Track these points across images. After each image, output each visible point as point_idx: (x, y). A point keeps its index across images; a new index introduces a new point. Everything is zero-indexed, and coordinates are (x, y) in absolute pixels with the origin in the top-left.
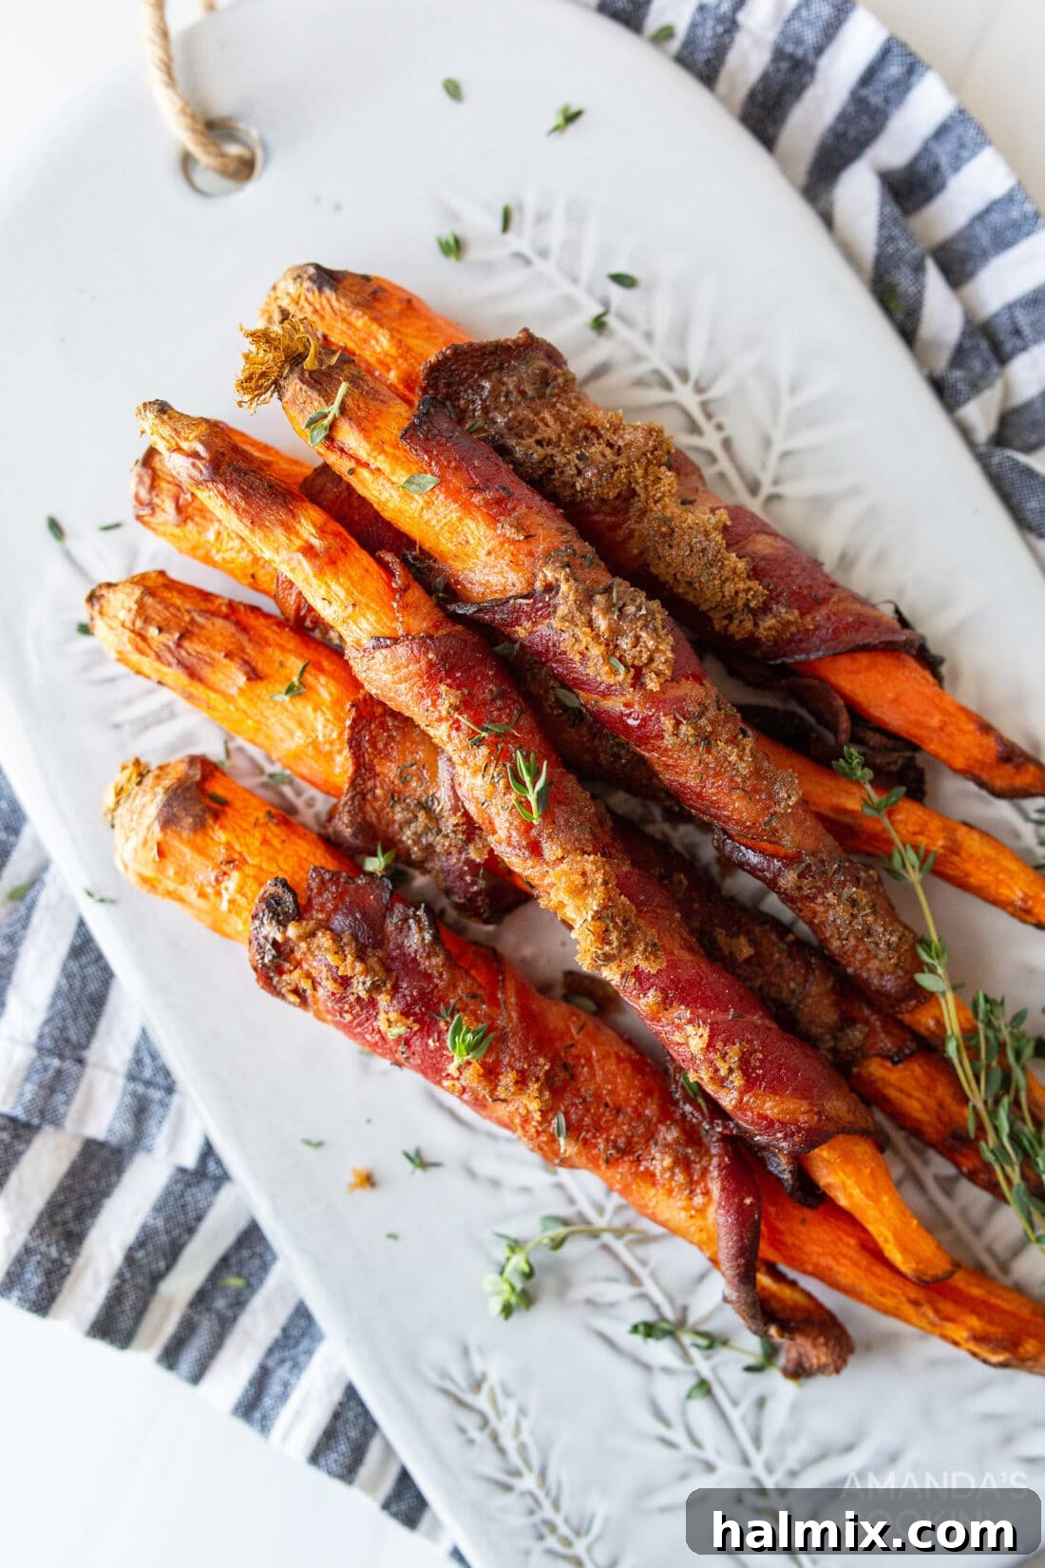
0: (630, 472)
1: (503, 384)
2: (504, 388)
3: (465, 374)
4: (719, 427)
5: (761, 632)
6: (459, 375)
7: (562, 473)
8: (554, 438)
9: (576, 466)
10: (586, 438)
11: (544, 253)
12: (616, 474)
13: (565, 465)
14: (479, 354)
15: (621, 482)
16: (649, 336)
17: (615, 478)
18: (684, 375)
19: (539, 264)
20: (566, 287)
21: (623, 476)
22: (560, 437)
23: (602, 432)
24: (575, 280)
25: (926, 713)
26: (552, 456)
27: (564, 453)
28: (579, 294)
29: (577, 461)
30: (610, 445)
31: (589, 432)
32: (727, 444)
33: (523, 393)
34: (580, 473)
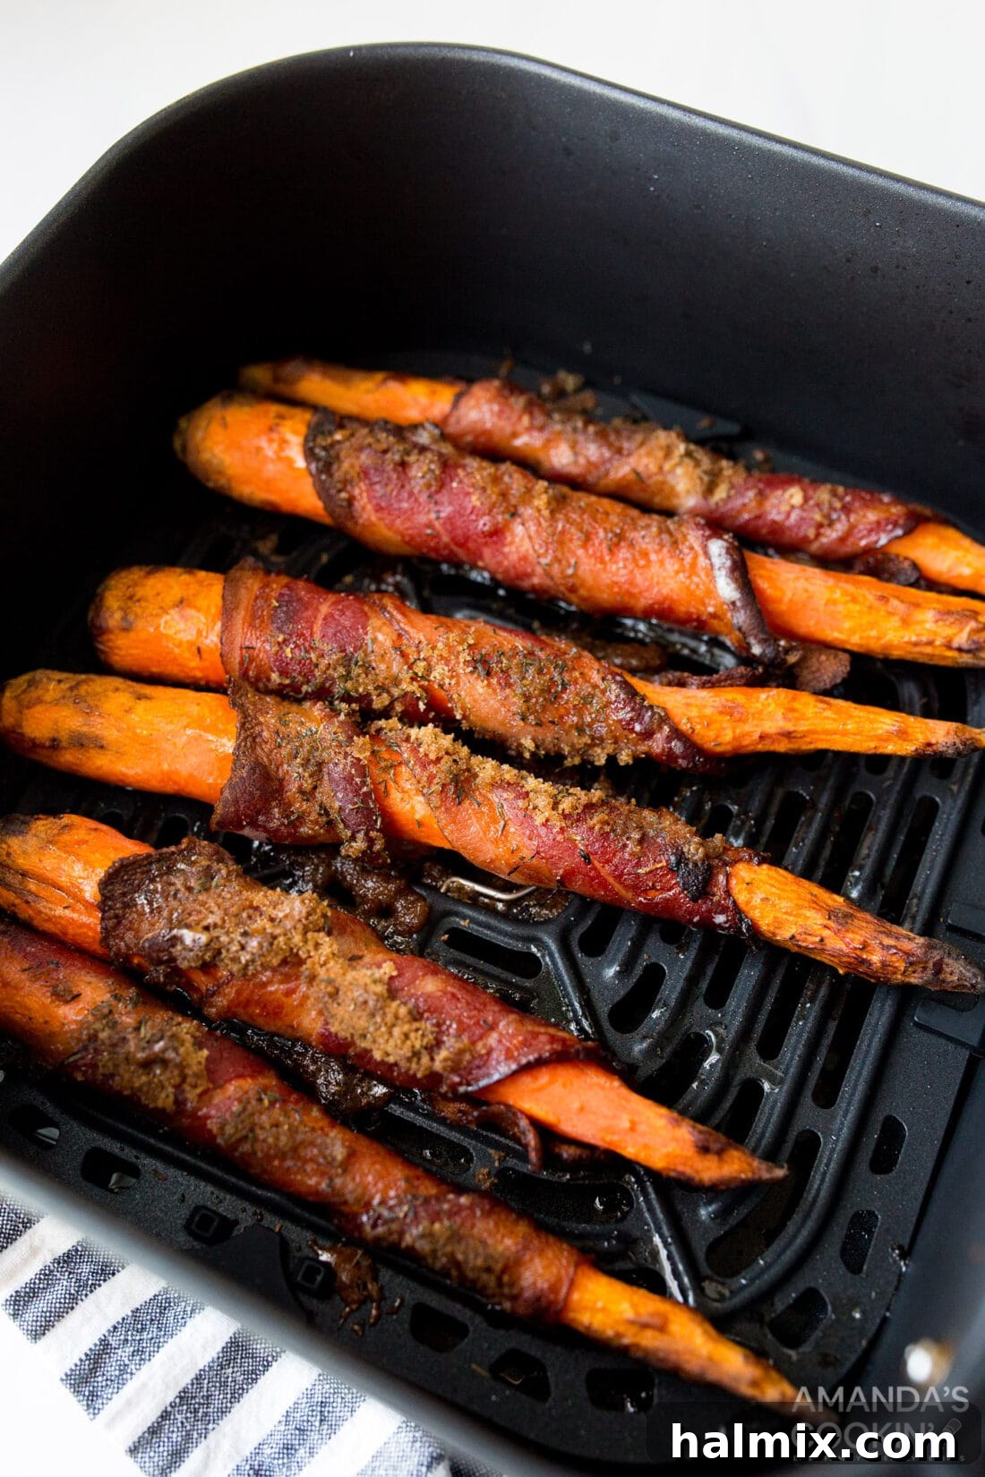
0: (289, 939)
1: (173, 884)
2: (172, 888)
3: (136, 882)
5: (438, 1066)
6: (131, 884)
7: (228, 950)
8: (219, 922)
9: (239, 942)
10: (250, 917)
12: (276, 942)
13: (229, 943)
14: (145, 862)
15: (281, 949)
17: (274, 947)
21: (282, 944)
22: (224, 921)
23: (264, 909)
25: (614, 1117)
26: (218, 938)
27: (227, 933)
29: (239, 938)
30: (272, 920)
31: (251, 911)
33: (189, 889)
34: (243, 948)
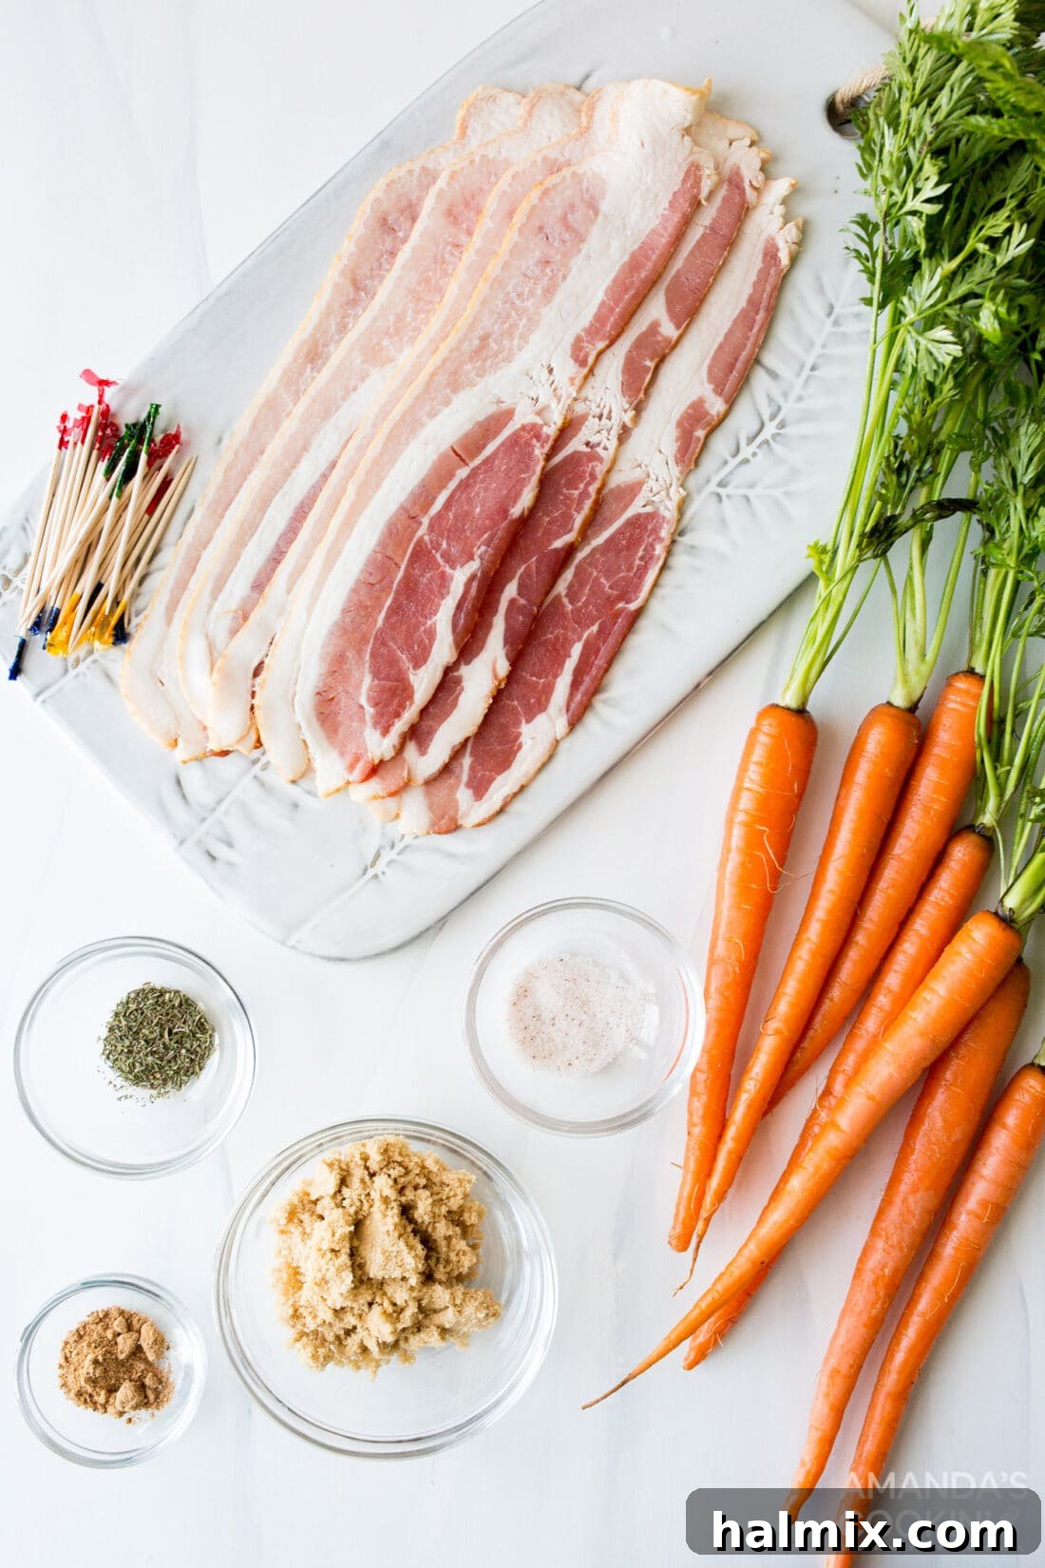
4: (754, 454)
11: (836, 323)
16: (800, 399)
18: (782, 425)
19: (829, 322)
20: (819, 342)
24: (824, 346)
28: (817, 350)
32: (746, 461)
